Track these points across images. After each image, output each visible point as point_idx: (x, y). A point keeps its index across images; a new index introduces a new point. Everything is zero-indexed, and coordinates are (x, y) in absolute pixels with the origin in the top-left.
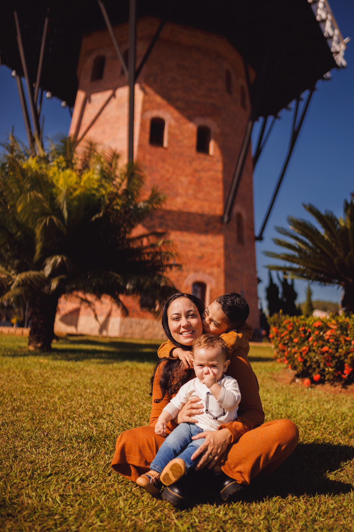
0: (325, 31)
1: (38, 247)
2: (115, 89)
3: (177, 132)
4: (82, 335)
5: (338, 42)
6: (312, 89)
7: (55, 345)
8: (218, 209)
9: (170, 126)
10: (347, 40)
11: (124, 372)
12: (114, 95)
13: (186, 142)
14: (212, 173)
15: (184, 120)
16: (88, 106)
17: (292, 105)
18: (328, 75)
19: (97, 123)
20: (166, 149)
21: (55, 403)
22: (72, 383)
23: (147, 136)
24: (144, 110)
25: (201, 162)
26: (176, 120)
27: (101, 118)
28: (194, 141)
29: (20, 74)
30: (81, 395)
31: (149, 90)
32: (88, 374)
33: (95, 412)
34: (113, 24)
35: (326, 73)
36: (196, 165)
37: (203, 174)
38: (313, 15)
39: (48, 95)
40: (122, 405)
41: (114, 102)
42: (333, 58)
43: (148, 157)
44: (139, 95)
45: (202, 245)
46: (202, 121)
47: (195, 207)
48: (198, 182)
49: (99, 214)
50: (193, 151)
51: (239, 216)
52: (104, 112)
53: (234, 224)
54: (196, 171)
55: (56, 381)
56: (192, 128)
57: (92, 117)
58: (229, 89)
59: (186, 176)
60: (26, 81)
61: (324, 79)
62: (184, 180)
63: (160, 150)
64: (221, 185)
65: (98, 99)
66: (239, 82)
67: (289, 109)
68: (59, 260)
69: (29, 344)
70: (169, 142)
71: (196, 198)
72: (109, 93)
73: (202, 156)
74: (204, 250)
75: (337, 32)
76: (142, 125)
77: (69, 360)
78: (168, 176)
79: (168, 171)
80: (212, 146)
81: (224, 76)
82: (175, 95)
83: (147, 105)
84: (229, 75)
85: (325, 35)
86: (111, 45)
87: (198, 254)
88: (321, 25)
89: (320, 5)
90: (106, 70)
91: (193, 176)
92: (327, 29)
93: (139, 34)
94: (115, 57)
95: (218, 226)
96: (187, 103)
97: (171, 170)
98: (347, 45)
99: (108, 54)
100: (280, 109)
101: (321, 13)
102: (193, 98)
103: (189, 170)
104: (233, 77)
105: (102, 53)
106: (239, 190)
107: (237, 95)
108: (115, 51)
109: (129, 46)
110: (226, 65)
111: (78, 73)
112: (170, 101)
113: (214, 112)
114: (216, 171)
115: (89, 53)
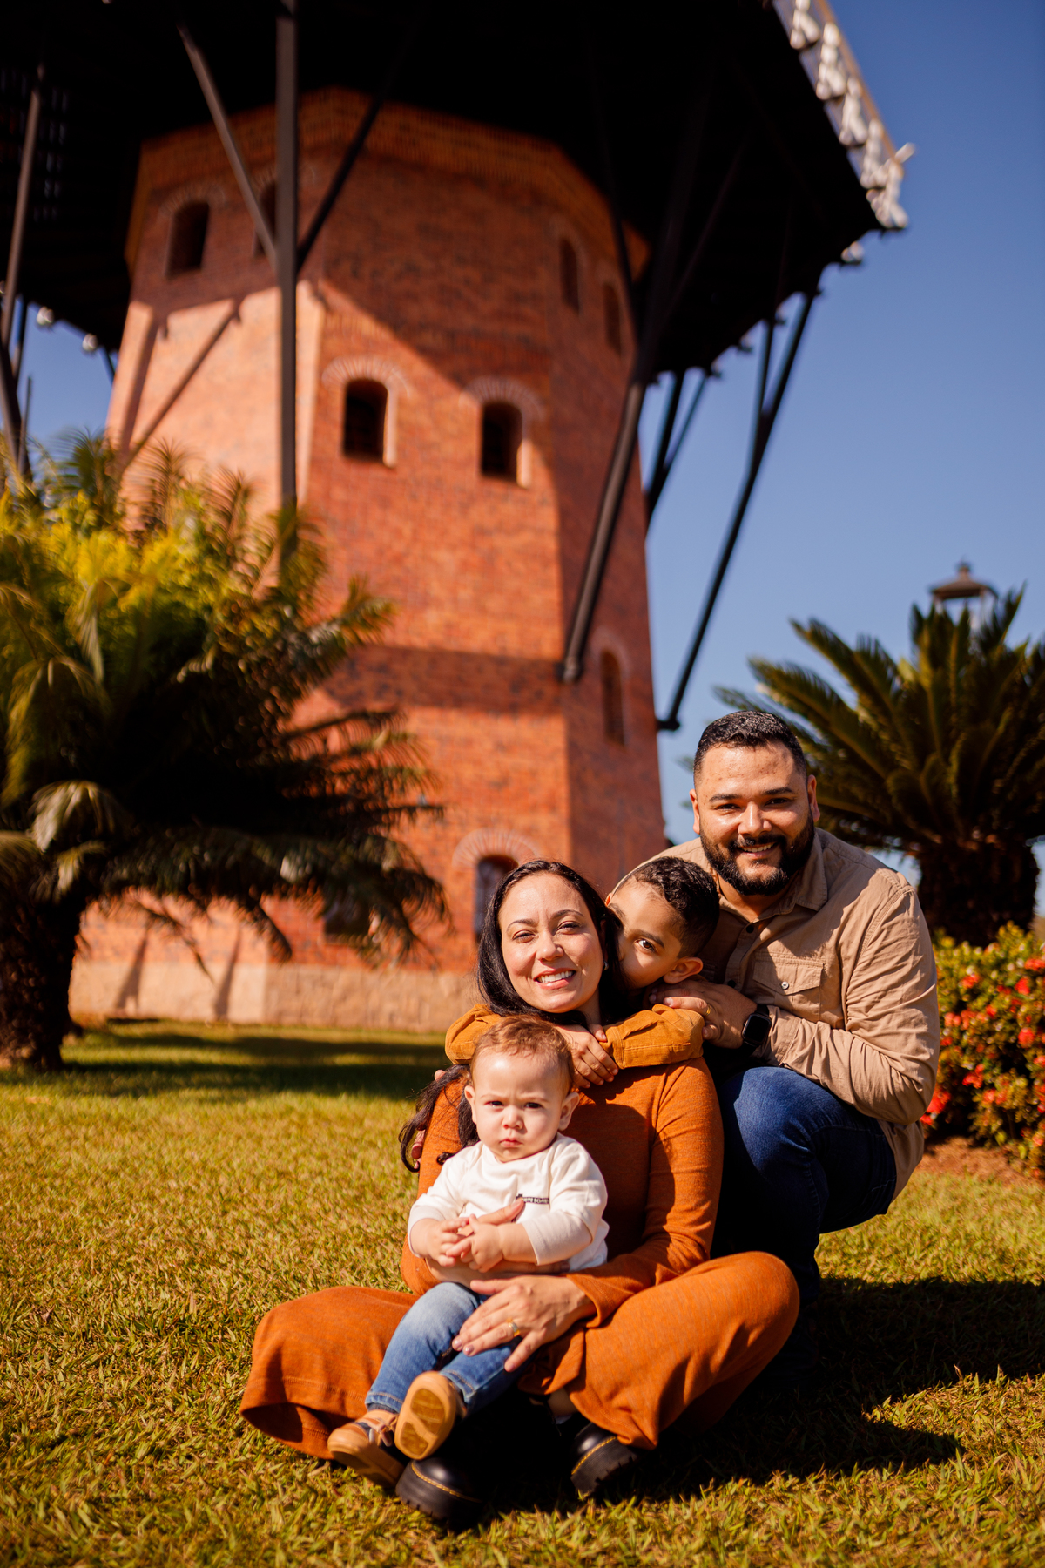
0: (841, 128)
1: (17, 761)
2: (238, 299)
3: (423, 419)
5: (881, 160)
6: (812, 292)
7: (71, 1050)
8: (547, 641)
9: (401, 403)
10: (904, 152)
11: (280, 1125)
12: (235, 316)
13: (449, 449)
14: (526, 538)
15: (441, 385)
16: (160, 347)
17: (755, 337)
18: (854, 251)
19: (188, 397)
20: (391, 469)
21: (74, 1225)
22: (124, 1162)
23: (336, 434)
24: (325, 359)
25: (496, 504)
26: (419, 384)
27: (199, 381)
28: (471, 445)
30: (151, 1198)
31: (337, 299)
32: (172, 1134)
33: (194, 1248)
34: (231, 110)
35: (848, 245)
36: (480, 514)
37: (499, 541)
38: (804, 84)
39: (41, 316)
40: (273, 1224)
41: (235, 334)
42: (868, 204)
43: (339, 494)
44: (310, 315)
45: (502, 747)
46: (494, 389)
47: (479, 637)
48: (488, 565)
49: (201, 660)
50: (471, 474)
51: (609, 660)
52: (208, 364)
53: (594, 683)
54: (481, 532)
55: (76, 1157)
56: (465, 408)
57: (174, 381)
58: (571, 297)
59: (453, 548)
61: (842, 263)
62: (447, 558)
63: (374, 473)
64: (553, 573)
65: (190, 326)
66: (601, 273)
67: (747, 350)
68: (76, 797)
70: (400, 449)
71: (483, 610)
72: (221, 310)
73: (497, 487)
74: (508, 761)
75: (875, 129)
76: (321, 402)
78: (399, 547)
79: (398, 533)
80: (527, 459)
81: (556, 256)
82: (413, 312)
83: (333, 344)
84: (568, 255)
85: (843, 137)
86: (225, 170)
87: (493, 774)
88: (831, 111)
89: (827, 54)
90: (211, 242)
91: (473, 546)
92: (850, 122)
93: (308, 140)
94: (238, 207)
95: (549, 690)
96: (451, 335)
97: (407, 531)
98: (905, 166)
99: (218, 197)
100: (718, 351)
101: (828, 77)
102: (469, 321)
103: (459, 530)
104: (583, 260)
105: (199, 193)
106: (608, 584)
107: (594, 312)
108: (237, 189)
109: (279, 172)
110: (560, 227)
111: (130, 252)
112: (401, 330)
113: (528, 361)
114: (537, 532)
115: (161, 194)
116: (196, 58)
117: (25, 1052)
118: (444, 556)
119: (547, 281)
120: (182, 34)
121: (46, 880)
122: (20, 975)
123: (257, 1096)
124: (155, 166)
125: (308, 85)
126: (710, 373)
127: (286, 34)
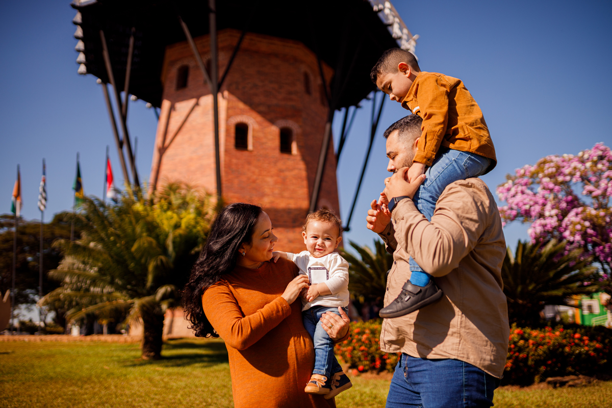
0: (393, 33)
1: (150, 278)
2: (198, 97)
3: (260, 135)
4: (181, 338)
5: (408, 41)
9: (254, 130)
10: (416, 37)
11: (223, 373)
12: (197, 104)
13: (270, 144)
14: (295, 172)
15: (266, 124)
16: (174, 114)
17: (371, 95)
19: (184, 129)
20: (251, 152)
21: (179, 400)
24: (228, 117)
25: (285, 161)
26: (259, 123)
27: (187, 125)
28: (276, 143)
29: (105, 81)
30: (195, 393)
31: (233, 98)
32: (196, 377)
34: (194, 36)
36: (280, 165)
37: (287, 173)
39: (133, 97)
41: (198, 110)
43: (234, 161)
44: (223, 104)
46: (283, 123)
48: (284, 182)
49: (199, 247)
50: (277, 153)
54: (281, 171)
55: (174, 384)
56: (274, 130)
57: (179, 124)
58: (308, 91)
59: (272, 176)
60: (111, 88)
63: (245, 153)
64: (305, 183)
65: (183, 107)
66: (316, 82)
67: (368, 99)
70: (254, 146)
71: (282, 197)
72: (192, 102)
73: (286, 156)
75: (405, 31)
76: (227, 131)
77: (178, 365)
78: (254, 177)
79: (253, 173)
80: (294, 147)
82: (256, 100)
83: (230, 111)
84: (306, 76)
85: (394, 35)
86: (192, 55)
88: (389, 28)
89: (387, 12)
90: (189, 79)
91: (278, 176)
92: (395, 31)
93: (220, 45)
94: (197, 67)
96: (269, 107)
97: (257, 172)
98: (416, 41)
99: (191, 64)
100: (359, 100)
102: (274, 102)
103: (274, 171)
104: (312, 78)
105: (185, 62)
106: (324, 184)
107: (316, 94)
108: (196, 61)
109: (211, 56)
110: (304, 68)
111: (163, 78)
112: (253, 106)
113: (295, 114)
114: (300, 169)
115: (173, 63)
116: (184, 25)
118: (269, 179)
119: (300, 87)
121: (157, 309)
123: (216, 365)
124: (171, 54)
125: (220, 28)
126: (358, 107)
127: (212, 17)
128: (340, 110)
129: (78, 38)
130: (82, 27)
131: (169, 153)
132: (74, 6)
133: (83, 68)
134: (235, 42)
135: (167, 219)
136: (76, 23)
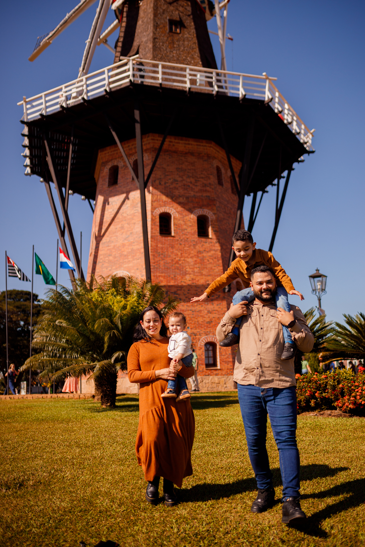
0: (293, 130)
2: (128, 193)
3: (182, 222)
5: (305, 135)
6: (290, 169)
9: (174, 218)
10: (313, 131)
12: (127, 198)
13: (189, 230)
14: (212, 253)
15: (186, 212)
17: (276, 182)
18: (302, 158)
20: (174, 237)
24: (153, 208)
25: (203, 244)
26: (180, 213)
27: (119, 215)
28: (195, 228)
31: (156, 192)
35: (300, 157)
36: (199, 247)
37: (205, 254)
38: (281, 120)
39: (70, 192)
41: (128, 203)
42: (304, 147)
43: (160, 245)
44: (149, 197)
45: (209, 312)
46: (200, 212)
48: (202, 261)
50: (196, 236)
52: (121, 211)
53: (234, 291)
54: (200, 252)
56: (192, 218)
58: (220, 183)
59: (192, 257)
60: (54, 186)
61: (299, 162)
63: (169, 239)
65: (115, 201)
66: (226, 174)
67: (273, 185)
68: (121, 354)
69: (102, 404)
70: (176, 231)
71: (202, 275)
72: (124, 195)
73: (203, 240)
74: (212, 316)
75: (303, 127)
76: (153, 220)
78: (177, 259)
79: (177, 255)
80: (210, 231)
81: (215, 172)
82: (177, 193)
83: (155, 204)
84: (218, 169)
85: (294, 132)
86: (121, 157)
87: (208, 320)
88: (289, 126)
89: (286, 111)
90: (119, 177)
91: (198, 257)
92: (295, 128)
93: (144, 148)
94: (126, 167)
95: (222, 295)
96: (187, 198)
97: (179, 254)
98: (313, 135)
99: (121, 164)
100: (266, 186)
101: (287, 118)
102: (192, 193)
103: (193, 252)
104: (223, 171)
105: (115, 163)
107: (227, 185)
108: (125, 162)
109: (137, 157)
110: (216, 163)
111: (96, 176)
112: (174, 198)
113: (210, 203)
114: (216, 251)
115: (104, 164)
116: (114, 134)
117: (109, 404)
118: (190, 260)
119: (213, 180)
120: (110, 128)
122: (106, 388)
124: (102, 156)
125: (144, 132)
126: (264, 192)
127: (138, 127)
128: (249, 195)
129: (25, 146)
130: (28, 138)
131: (104, 240)
132: (23, 122)
133: (28, 170)
134: (157, 144)
135: (117, 302)
136: (24, 135)
